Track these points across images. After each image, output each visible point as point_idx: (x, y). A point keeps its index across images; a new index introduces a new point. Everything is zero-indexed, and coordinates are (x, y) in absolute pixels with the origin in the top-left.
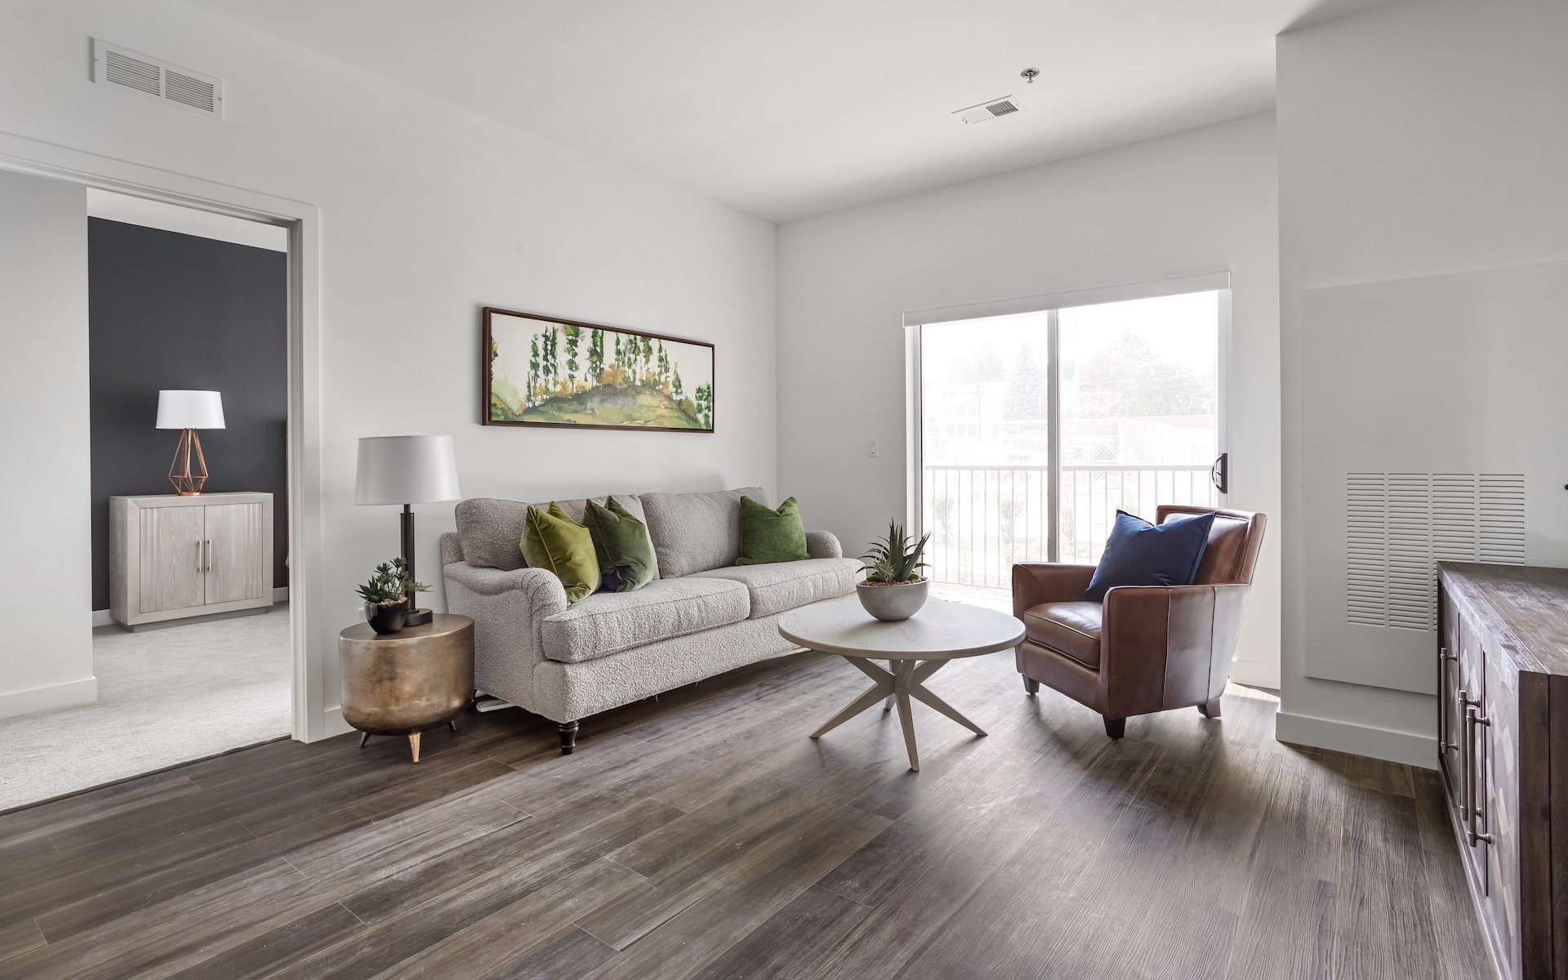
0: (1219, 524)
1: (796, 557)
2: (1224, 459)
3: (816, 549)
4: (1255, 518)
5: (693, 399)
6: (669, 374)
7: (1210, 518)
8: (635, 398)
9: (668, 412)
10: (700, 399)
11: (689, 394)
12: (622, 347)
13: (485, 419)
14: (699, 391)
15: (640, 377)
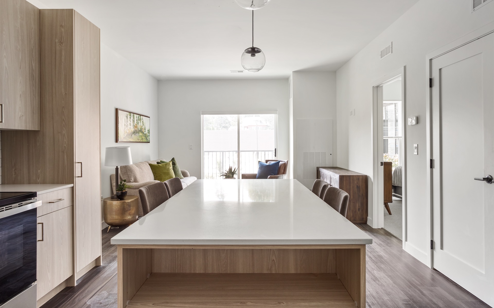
2: (275, 149)
4: (287, 162)
5: (147, 133)
6: (144, 126)
7: (279, 162)
8: (139, 133)
9: (143, 137)
10: (148, 133)
11: (147, 132)
12: (137, 119)
13: (117, 141)
14: (148, 131)
15: (140, 127)
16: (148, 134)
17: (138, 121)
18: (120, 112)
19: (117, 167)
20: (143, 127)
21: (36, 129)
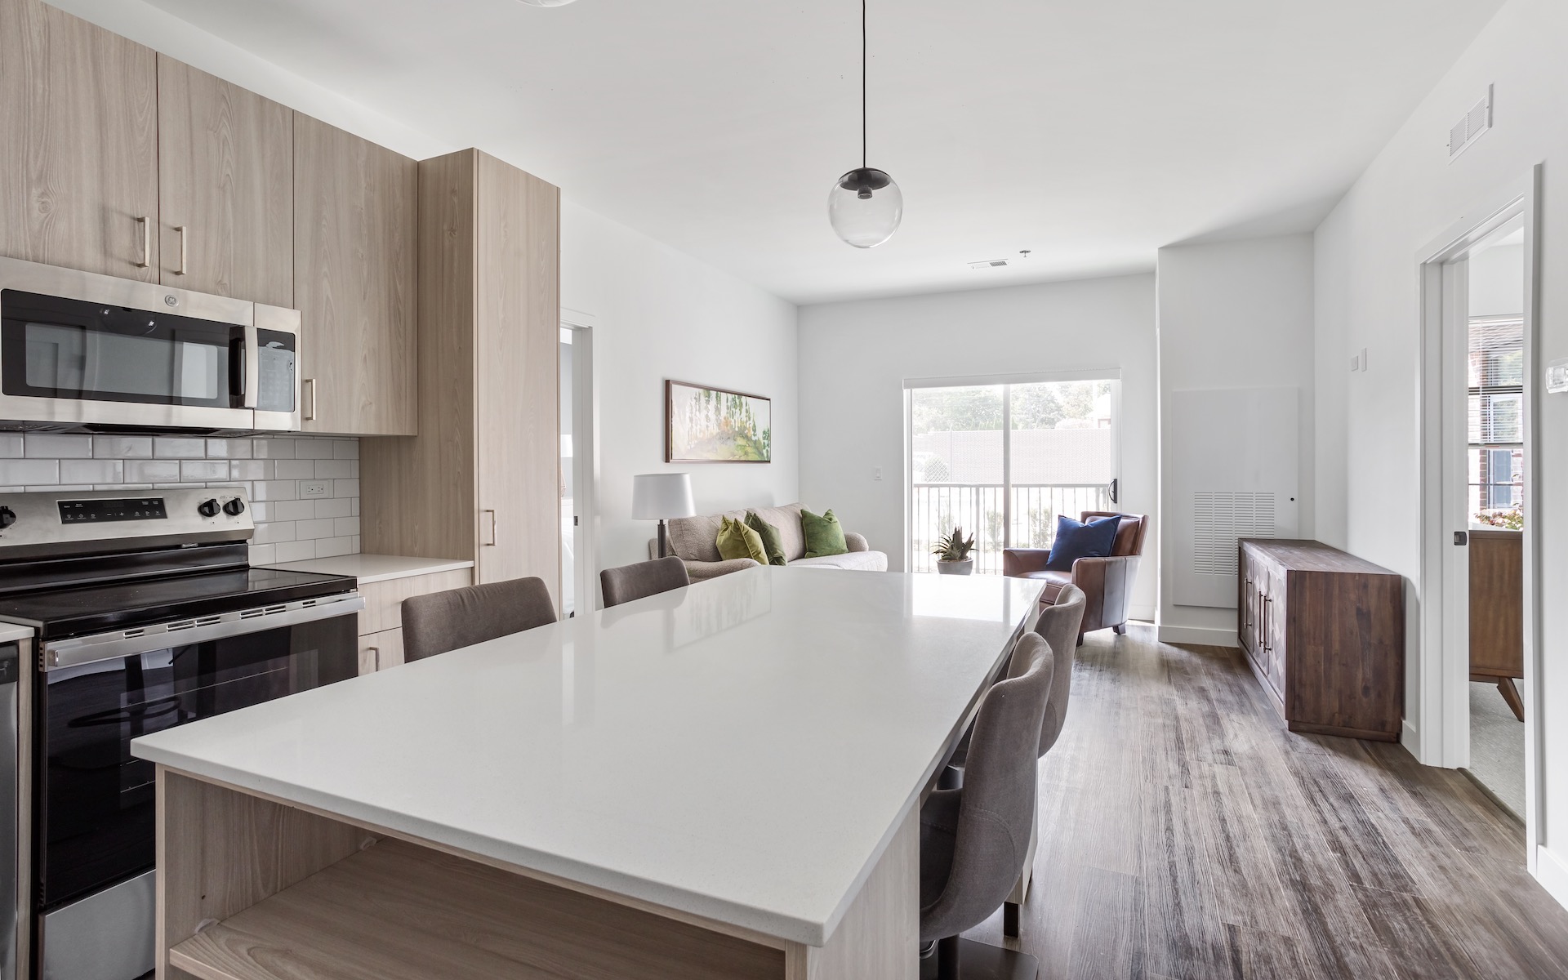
0: (1123, 521)
1: (842, 552)
2: (1115, 482)
3: (853, 546)
4: (1144, 518)
5: (761, 439)
6: (751, 421)
7: (1119, 519)
8: (735, 440)
9: (749, 450)
10: (764, 438)
11: (760, 435)
12: (729, 404)
13: (668, 457)
14: (764, 433)
15: (738, 424)
16: (766, 442)
17: (734, 410)
18: (675, 388)
19: (661, 521)
20: (750, 425)
21: (407, 432)
